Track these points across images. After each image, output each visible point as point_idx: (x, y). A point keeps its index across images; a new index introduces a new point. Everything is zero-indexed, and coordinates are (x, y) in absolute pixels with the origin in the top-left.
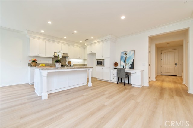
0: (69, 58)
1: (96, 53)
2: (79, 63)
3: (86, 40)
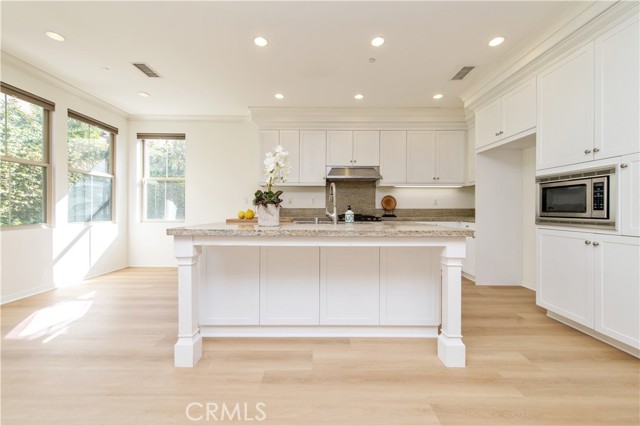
0: (382, 183)
1: (533, 137)
2: (436, 204)
3: (461, 78)
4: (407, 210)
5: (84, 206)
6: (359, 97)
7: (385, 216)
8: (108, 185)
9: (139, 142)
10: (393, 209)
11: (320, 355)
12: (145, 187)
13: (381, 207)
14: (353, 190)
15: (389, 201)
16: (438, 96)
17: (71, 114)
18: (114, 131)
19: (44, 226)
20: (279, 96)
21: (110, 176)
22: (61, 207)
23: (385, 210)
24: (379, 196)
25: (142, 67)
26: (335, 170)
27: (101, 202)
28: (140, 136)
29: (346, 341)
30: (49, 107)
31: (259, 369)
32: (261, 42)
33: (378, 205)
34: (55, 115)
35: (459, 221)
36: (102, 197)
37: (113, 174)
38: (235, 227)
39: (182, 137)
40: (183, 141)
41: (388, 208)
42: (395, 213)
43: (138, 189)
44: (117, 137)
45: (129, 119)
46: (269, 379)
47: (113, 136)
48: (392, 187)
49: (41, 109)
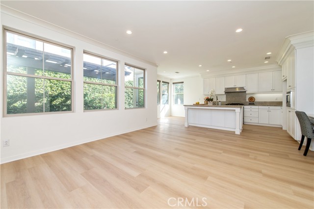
3: (269, 59)
4: (261, 102)
5: (164, 101)
6: (234, 67)
7: (250, 104)
9: (173, 85)
10: (254, 102)
15: (252, 99)
16: (266, 62)
18: (168, 83)
20: (208, 71)
24: (248, 97)
28: (173, 83)
30: (160, 82)
33: (247, 100)
37: (168, 94)
39: (183, 82)
40: (183, 84)
41: (251, 101)
43: (173, 97)
45: (171, 79)
48: (253, 93)
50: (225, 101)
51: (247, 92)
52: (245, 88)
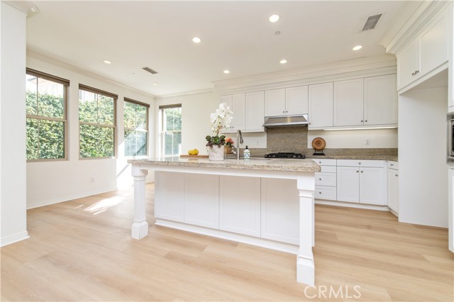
1: (446, 72)
2: (367, 144)
3: (373, 27)
4: (337, 149)
5: (133, 147)
6: (283, 62)
7: (315, 154)
8: (144, 136)
9: (160, 111)
10: (323, 149)
11: (211, 249)
12: (164, 136)
13: (312, 147)
14: (289, 134)
15: (318, 142)
16: (357, 48)
17: (126, 99)
18: (148, 106)
19: (113, 157)
20: (227, 72)
21: (146, 131)
22: (121, 148)
23: (315, 149)
24: (310, 138)
25: (147, 69)
26: (271, 119)
27: (141, 145)
28: (160, 107)
29: (234, 244)
30: (115, 97)
31: (168, 249)
32: (196, 40)
33: (310, 146)
34: (118, 101)
35: (386, 160)
36: (142, 143)
37: (148, 130)
38: (186, 160)
39: (179, 106)
40: (180, 108)
41: (318, 148)
42: (324, 152)
43: (160, 138)
44: (149, 109)
45: (155, 98)
46: (169, 257)
47: (148, 109)
48: (322, 130)
49: (112, 99)
50: (265, 147)
51: (310, 128)
52: (305, 117)
